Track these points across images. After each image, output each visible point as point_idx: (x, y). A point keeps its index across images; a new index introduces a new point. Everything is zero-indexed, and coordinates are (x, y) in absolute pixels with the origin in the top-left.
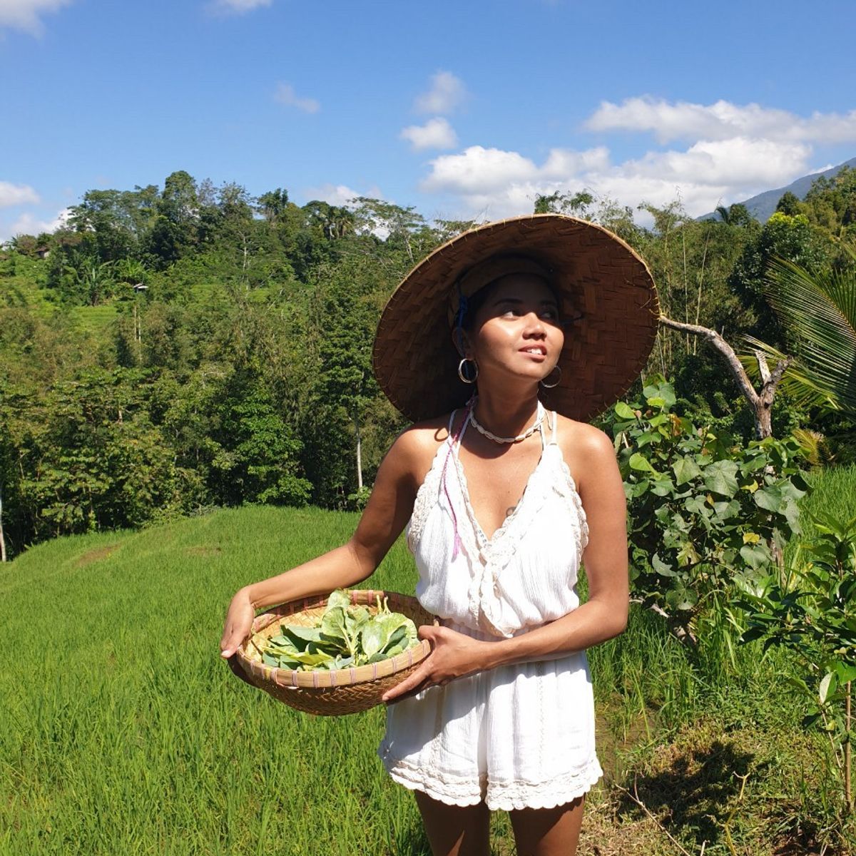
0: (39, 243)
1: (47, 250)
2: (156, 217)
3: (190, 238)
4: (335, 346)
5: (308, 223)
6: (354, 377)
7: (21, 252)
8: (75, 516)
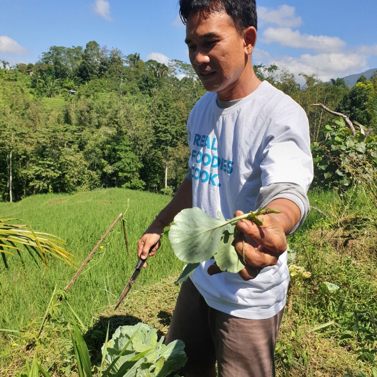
0: (28, 67)
1: (32, 71)
2: (81, 61)
3: (95, 71)
4: (161, 123)
5: (148, 69)
6: (168, 138)
7: (20, 71)
8: (44, 186)
